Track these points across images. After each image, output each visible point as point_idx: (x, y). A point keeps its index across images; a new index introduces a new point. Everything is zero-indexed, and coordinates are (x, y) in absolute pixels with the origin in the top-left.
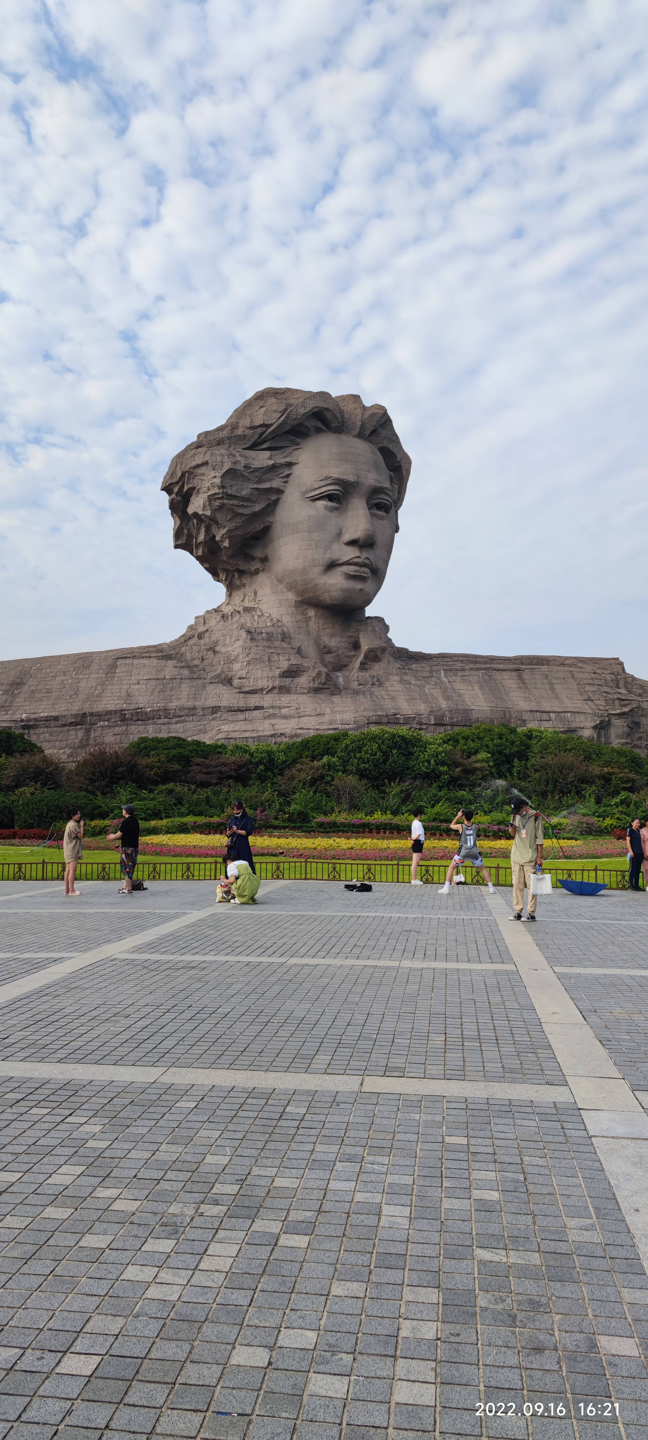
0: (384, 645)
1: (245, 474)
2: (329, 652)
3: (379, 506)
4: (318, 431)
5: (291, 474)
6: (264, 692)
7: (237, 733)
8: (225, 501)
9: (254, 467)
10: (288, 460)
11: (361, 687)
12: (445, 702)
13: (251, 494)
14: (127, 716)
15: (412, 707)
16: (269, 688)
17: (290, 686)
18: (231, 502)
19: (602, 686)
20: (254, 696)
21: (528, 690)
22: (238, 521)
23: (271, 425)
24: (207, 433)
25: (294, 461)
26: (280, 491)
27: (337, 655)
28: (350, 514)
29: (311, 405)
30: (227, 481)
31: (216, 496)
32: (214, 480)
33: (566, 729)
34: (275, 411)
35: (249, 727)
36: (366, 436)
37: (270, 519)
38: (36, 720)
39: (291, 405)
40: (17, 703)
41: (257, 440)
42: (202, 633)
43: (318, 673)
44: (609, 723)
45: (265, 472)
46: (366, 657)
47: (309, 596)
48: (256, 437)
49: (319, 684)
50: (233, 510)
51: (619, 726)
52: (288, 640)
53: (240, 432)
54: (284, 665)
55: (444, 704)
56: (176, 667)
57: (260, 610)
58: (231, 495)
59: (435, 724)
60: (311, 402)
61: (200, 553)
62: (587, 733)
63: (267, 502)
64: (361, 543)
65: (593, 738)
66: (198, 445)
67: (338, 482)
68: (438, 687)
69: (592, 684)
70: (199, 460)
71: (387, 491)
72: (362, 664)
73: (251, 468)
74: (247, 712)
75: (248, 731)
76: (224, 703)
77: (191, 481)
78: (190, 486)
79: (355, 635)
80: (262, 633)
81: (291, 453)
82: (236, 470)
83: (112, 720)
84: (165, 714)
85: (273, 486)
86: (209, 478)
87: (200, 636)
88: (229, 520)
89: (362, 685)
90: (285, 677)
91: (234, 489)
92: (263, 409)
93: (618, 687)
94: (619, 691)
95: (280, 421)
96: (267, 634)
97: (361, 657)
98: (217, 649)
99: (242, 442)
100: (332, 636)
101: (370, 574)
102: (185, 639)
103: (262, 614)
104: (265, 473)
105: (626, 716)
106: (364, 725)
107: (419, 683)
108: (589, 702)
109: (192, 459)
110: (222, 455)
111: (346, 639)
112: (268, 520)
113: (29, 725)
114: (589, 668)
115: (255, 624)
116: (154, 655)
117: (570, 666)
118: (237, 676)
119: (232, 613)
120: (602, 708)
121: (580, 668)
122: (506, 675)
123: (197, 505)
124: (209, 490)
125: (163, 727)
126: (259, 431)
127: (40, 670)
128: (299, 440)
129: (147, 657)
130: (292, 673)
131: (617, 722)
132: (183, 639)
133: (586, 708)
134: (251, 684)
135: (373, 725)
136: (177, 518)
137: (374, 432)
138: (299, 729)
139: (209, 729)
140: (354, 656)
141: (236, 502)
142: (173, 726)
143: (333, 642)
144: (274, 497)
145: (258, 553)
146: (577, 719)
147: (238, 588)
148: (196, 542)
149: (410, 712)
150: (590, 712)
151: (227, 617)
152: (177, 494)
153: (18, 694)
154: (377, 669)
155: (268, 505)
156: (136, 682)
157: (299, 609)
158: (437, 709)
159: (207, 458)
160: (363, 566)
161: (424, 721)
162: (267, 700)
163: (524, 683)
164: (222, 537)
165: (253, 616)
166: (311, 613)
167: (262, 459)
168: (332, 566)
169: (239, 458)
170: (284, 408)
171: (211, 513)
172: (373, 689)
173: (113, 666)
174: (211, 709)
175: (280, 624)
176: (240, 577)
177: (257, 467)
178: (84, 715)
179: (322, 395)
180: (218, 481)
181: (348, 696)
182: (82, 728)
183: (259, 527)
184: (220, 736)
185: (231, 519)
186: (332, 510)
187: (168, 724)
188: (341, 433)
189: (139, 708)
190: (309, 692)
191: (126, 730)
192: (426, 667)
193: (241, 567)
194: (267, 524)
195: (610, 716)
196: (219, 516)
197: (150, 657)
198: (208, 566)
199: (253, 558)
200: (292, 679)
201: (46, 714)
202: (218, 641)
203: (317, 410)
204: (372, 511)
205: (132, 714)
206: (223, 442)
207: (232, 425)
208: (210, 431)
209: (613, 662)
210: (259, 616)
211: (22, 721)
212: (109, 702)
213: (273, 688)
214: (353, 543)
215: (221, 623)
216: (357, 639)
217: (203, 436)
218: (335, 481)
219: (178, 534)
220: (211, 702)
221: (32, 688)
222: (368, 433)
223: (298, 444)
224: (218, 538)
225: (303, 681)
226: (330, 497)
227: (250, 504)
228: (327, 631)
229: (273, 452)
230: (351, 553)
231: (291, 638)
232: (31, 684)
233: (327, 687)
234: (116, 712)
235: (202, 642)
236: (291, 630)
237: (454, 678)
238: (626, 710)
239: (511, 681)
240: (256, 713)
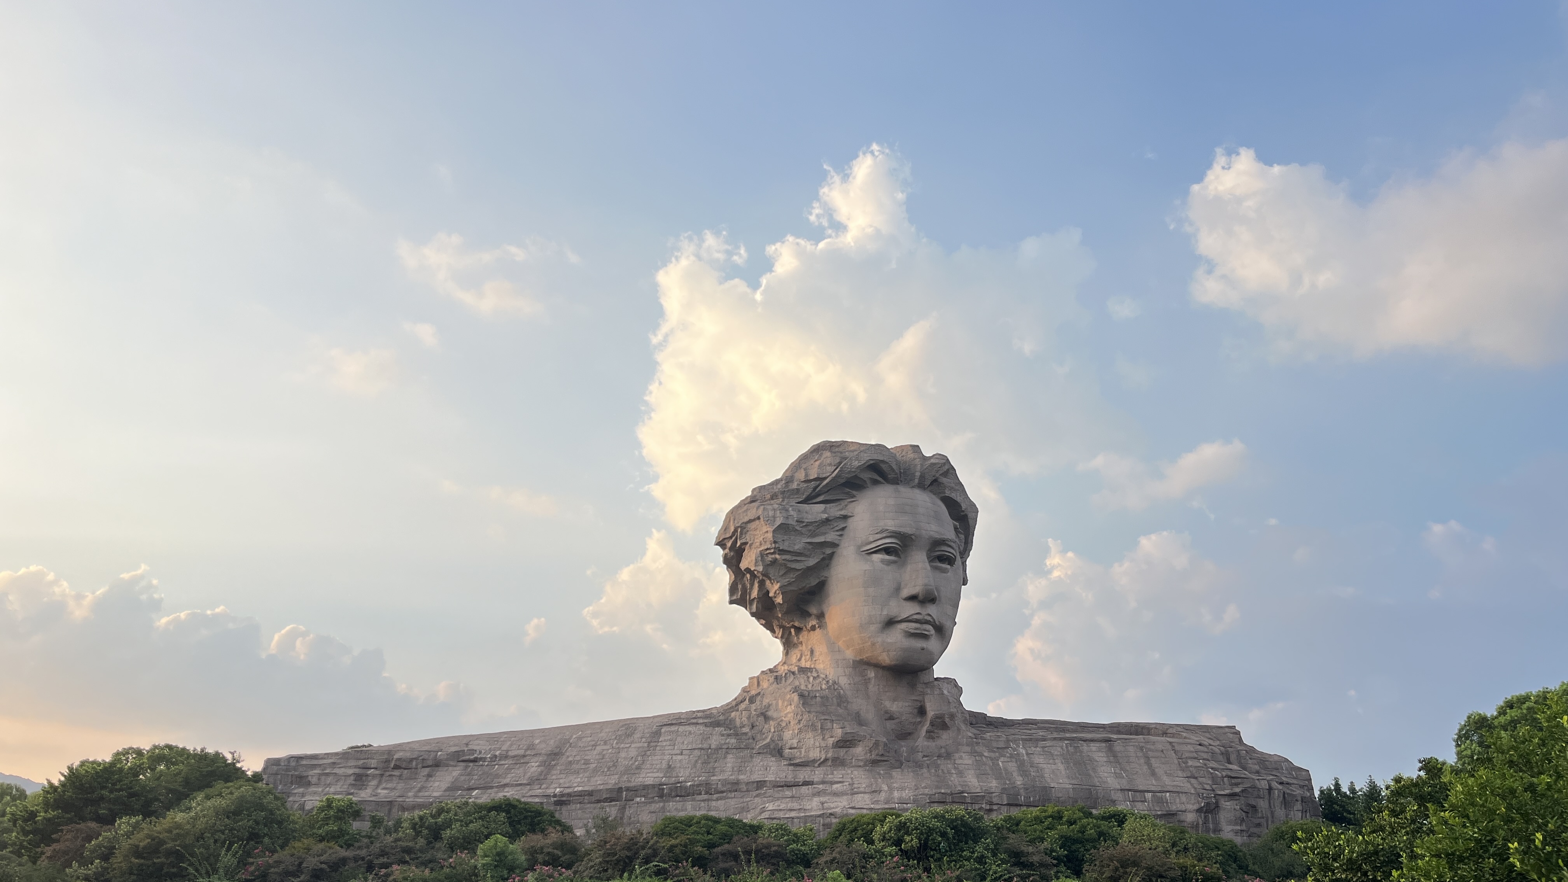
0: (953, 710)
1: (798, 528)
2: (891, 718)
3: (942, 559)
4: (875, 482)
5: (846, 527)
6: (816, 765)
7: (783, 812)
8: (777, 556)
9: (807, 521)
10: (843, 513)
11: (926, 759)
12: (1021, 779)
13: (805, 548)
14: (665, 791)
15: (981, 784)
16: (822, 760)
17: (845, 757)
18: (784, 557)
19: (1209, 760)
20: (804, 769)
21: (1120, 764)
22: (792, 577)
23: (825, 478)
24: (761, 488)
25: (849, 514)
26: (835, 545)
27: (900, 722)
28: (909, 568)
29: (866, 457)
30: (779, 536)
31: (768, 552)
32: (766, 535)
33: (1165, 813)
34: (830, 465)
35: (796, 805)
36: (926, 487)
37: (825, 574)
38: (569, 795)
39: (846, 458)
40: (552, 775)
41: (811, 493)
42: (753, 696)
43: (875, 743)
44: (1217, 806)
45: (818, 525)
46: (932, 724)
47: (867, 655)
48: (810, 491)
49: (877, 755)
50: (785, 565)
51: (1229, 809)
52: (845, 705)
53: (794, 486)
54: (838, 733)
55: (1019, 781)
56: (723, 735)
57: (816, 670)
58: (782, 550)
59: (1008, 805)
60: (866, 455)
61: (754, 609)
62: (1190, 817)
63: (822, 556)
64: (921, 597)
65: (1198, 824)
66: (752, 500)
67: (895, 535)
68: (1014, 760)
69: (1195, 758)
70: (752, 515)
71: (949, 543)
72: (927, 732)
73: (803, 522)
74: (794, 788)
75: (794, 810)
76: (770, 778)
77: (744, 536)
78: (744, 541)
79: (920, 698)
80: (816, 697)
81: (846, 506)
82: (789, 524)
83: (650, 796)
84: (708, 789)
85: (828, 540)
86: (761, 533)
87: (752, 700)
88: (782, 576)
89: (927, 756)
90: (839, 747)
91: (786, 543)
92: (818, 463)
93: (1229, 762)
94: (1230, 766)
95: (834, 475)
96: (822, 698)
97: (927, 726)
98: (769, 713)
99: (796, 496)
100: (894, 700)
101: (933, 632)
102: (738, 702)
103: (818, 676)
104: (818, 527)
105: (1238, 798)
106: (925, 805)
107: (992, 755)
108: (1193, 780)
109: (745, 514)
110: (774, 510)
111: (910, 704)
112: (823, 574)
113: (562, 801)
114: (1194, 738)
115: (810, 686)
116: (701, 721)
117: (1173, 735)
118: (788, 746)
119: (786, 674)
120: (1208, 787)
121: (1185, 738)
122: (1094, 746)
123: (748, 561)
124: (761, 545)
125: (703, 804)
126: (813, 484)
127: (580, 738)
128: (854, 492)
129: (693, 724)
130: (846, 743)
131: (1227, 804)
132: (734, 703)
133: (1187, 786)
134: (802, 755)
135: (936, 805)
136: (731, 573)
137: (935, 481)
138: (851, 808)
139: (752, 807)
140: (920, 722)
141: (788, 557)
142: (714, 803)
143: (894, 707)
144: (828, 551)
145: (813, 610)
146: (1178, 800)
147: (795, 646)
148: (750, 598)
149: (978, 790)
150: (1193, 791)
151: (781, 679)
152: (730, 549)
153: (555, 765)
154: (945, 738)
155: (823, 559)
156: (678, 752)
157: (857, 669)
158: (1011, 786)
159: (760, 512)
160: (924, 623)
161: (995, 800)
162: (817, 774)
163: (1115, 756)
164: (775, 593)
165: (808, 677)
166: (871, 674)
167: (816, 511)
168: (890, 623)
169: (792, 513)
170: (838, 461)
171: (763, 569)
172: (939, 762)
173: (657, 734)
174: (755, 784)
175: (836, 687)
176: (797, 634)
177: (810, 521)
178: (620, 790)
179: (877, 448)
180: (770, 536)
181: (910, 770)
182: (616, 804)
183: (814, 582)
184: (763, 816)
185: (785, 574)
186: (889, 563)
187: (708, 800)
188: (898, 484)
189: (679, 783)
190: (865, 765)
191: (663, 807)
192: (1002, 734)
193: (796, 624)
194: (823, 578)
195: (1218, 797)
196: (772, 572)
197: (697, 724)
198: (764, 622)
199: (809, 615)
200: (847, 749)
201: (580, 789)
202: (769, 705)
203: (872, 462)
204: (934, 564)
205: (671, 790)
206: (777, 496)
207: (788, 479)
208: (764, 486)
209: (1227, 730)
210: (814, 678)
211: (555, 796)
212: (648, 775)
213: (826, 760)
214: (913, 598)
215: (774, 686)
216: (922, 703)
217: (757, 490)
218: (892, 534)
219: (733, 589)
220: (756, 777)
221: (570, 759)
222: (928, 483)
223: (854, 496)
224: (771, 595)
225: (859, 751)
226: (887, 550)
227: (803, 558)
228: (888, 694)
229: (828, 505)
230: (911, 609)
231: (848, 702)
232: (571, 754)
233: (885, 759)
234: (653, 786)
235: (753, 707)
236: (849, 693)
237: (1033, 749)
238: (1237, 790)
239: (1100, 754)
240: (804, 790)
